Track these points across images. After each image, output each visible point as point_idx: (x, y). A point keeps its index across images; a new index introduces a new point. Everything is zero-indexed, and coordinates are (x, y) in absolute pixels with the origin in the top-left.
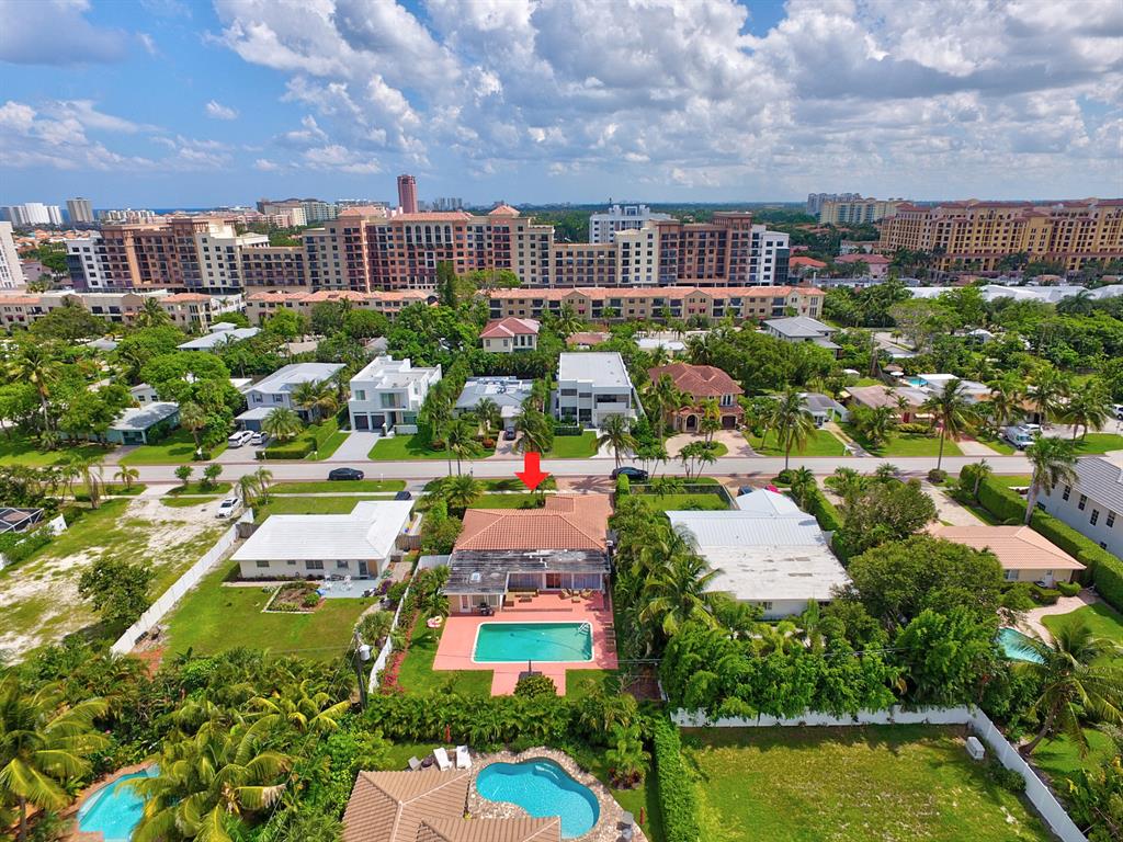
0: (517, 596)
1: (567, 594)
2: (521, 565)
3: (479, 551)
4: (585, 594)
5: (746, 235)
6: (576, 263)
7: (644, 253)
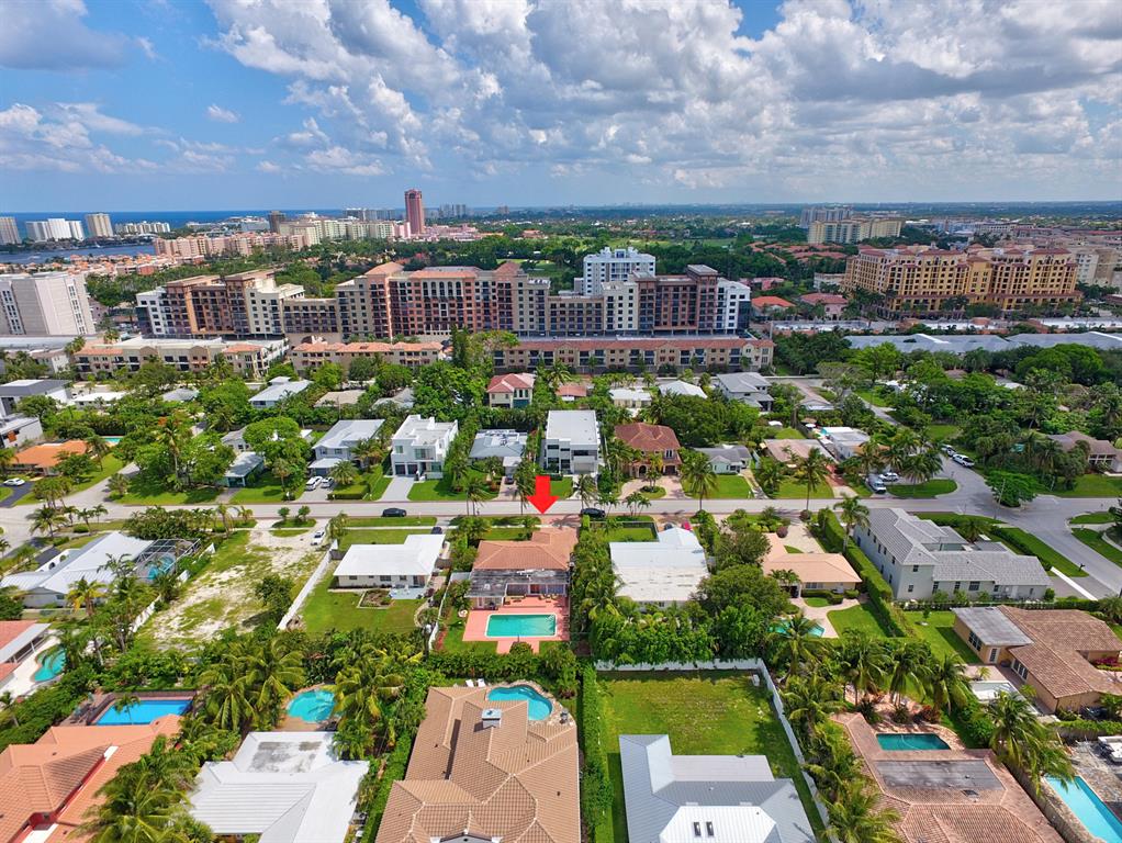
0: (512, 599)
1: (543, 598)
2: (515, 580)
3: (489, 570)
4: (554, 598)
5: (712, 290)
6: (567, 313)
7: (626, 305)
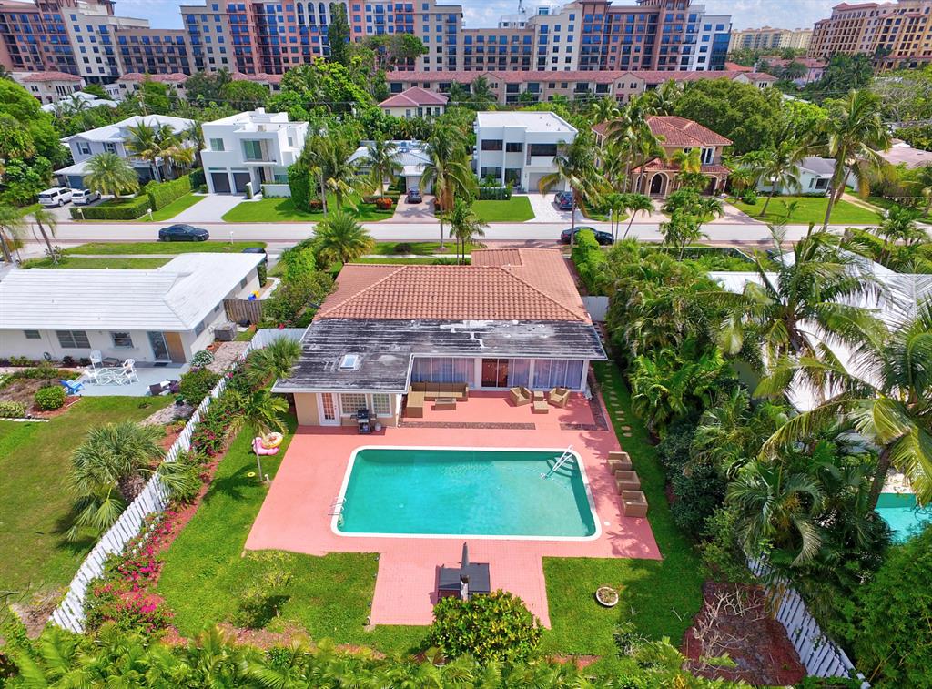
0: (427, 399)
1: (521, 398)
2: (436, 344)
3: (359, 320)
4: (556, 398)
5: (681, 18)
6: (486, 50)
7: (563, 39)
